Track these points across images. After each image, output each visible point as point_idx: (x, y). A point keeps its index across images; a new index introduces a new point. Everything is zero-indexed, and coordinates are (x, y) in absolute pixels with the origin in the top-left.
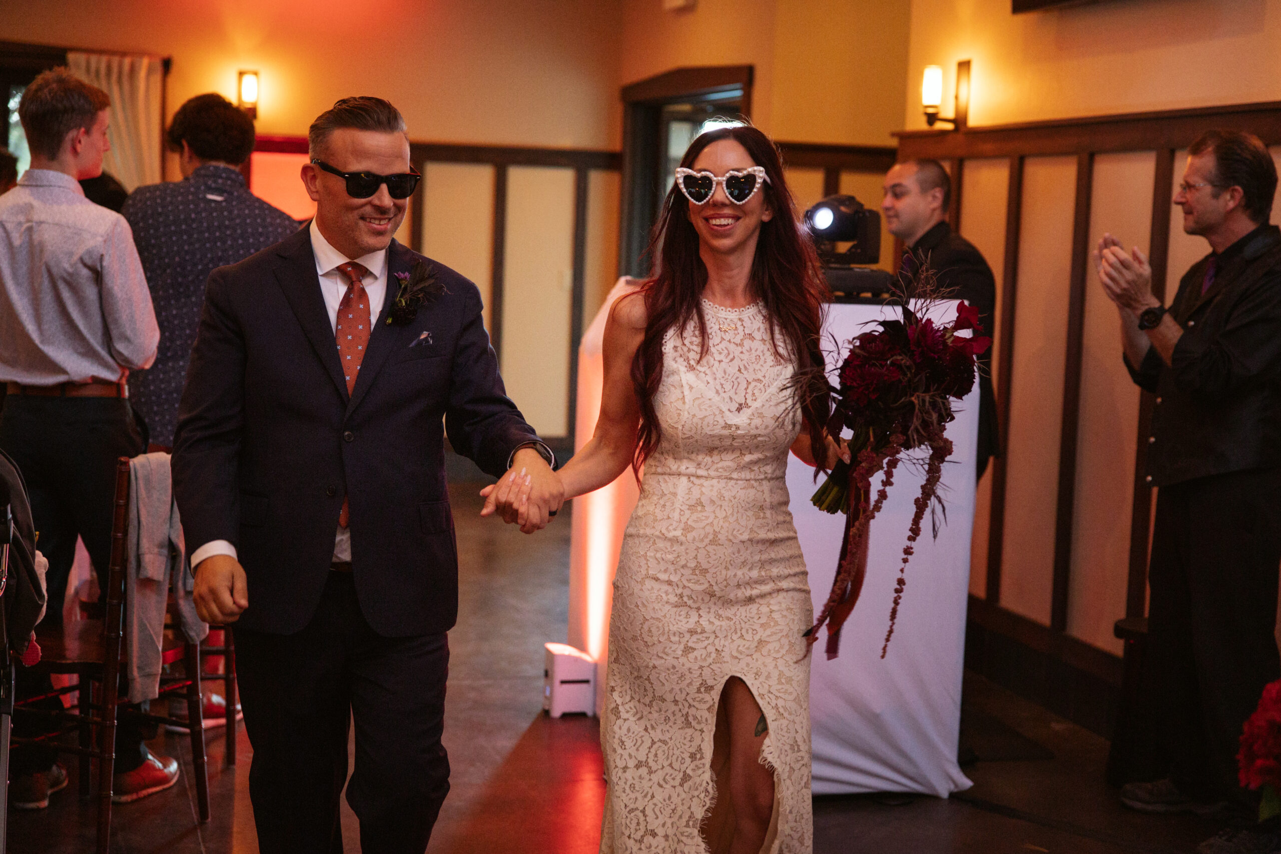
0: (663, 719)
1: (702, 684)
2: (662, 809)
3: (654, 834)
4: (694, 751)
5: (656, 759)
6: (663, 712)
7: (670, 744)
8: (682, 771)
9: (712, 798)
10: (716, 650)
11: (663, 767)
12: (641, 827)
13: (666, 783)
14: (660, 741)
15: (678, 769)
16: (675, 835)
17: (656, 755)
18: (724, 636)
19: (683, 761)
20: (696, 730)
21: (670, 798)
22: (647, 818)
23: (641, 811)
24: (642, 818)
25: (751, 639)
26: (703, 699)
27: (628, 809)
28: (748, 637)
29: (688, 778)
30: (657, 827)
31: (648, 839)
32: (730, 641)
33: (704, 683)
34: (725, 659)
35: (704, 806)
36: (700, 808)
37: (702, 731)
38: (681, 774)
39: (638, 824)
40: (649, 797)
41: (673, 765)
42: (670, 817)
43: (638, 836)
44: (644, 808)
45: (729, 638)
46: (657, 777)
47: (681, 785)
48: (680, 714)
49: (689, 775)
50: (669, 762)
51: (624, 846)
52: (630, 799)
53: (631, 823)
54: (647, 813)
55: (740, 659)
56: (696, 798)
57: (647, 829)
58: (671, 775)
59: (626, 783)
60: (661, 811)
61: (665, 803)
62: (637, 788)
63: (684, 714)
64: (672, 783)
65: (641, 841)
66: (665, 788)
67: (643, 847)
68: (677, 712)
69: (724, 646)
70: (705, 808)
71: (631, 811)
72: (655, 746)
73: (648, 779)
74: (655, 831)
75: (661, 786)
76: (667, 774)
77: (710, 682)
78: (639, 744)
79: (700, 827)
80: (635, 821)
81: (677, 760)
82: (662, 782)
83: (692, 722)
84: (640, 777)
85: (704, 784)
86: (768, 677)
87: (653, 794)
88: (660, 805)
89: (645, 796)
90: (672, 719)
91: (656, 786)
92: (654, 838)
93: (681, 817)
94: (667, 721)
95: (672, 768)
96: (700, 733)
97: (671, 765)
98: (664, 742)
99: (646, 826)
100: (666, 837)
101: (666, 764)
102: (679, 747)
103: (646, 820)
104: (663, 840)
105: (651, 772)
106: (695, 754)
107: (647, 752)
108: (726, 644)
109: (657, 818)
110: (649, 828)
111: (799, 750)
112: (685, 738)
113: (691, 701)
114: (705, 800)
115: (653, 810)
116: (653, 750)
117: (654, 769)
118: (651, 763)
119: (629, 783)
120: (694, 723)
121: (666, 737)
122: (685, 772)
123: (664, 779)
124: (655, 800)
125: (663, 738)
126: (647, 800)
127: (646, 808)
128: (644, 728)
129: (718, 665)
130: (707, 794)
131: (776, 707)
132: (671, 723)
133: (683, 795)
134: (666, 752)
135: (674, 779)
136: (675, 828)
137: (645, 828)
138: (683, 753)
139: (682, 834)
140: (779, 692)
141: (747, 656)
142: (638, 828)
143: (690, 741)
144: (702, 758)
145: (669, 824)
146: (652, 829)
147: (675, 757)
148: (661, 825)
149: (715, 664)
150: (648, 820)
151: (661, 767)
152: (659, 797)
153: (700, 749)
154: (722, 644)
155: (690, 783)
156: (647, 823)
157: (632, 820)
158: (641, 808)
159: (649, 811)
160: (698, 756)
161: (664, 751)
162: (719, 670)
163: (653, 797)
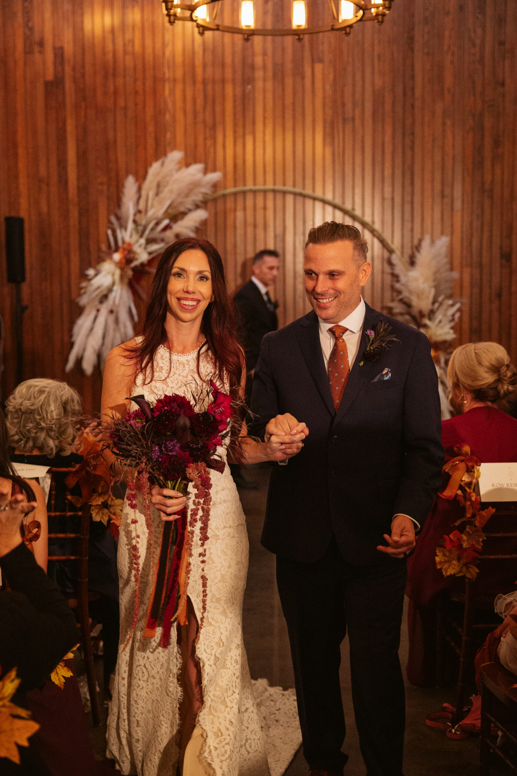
2: (155, 665)
22: (148, 670)
24: (145, 670)
30: (155, 675)
51: (138, 684)
54: (146, 667)
71: (139, 666)
80: (141, 671)
88: (153, 662)
115: (150, 665)
124: (150, 660)
142: (143, 675)
145: (161, 673)
146: (152, 674)
158: (143, 665)
159: (148, 666)
163: (148, 658)
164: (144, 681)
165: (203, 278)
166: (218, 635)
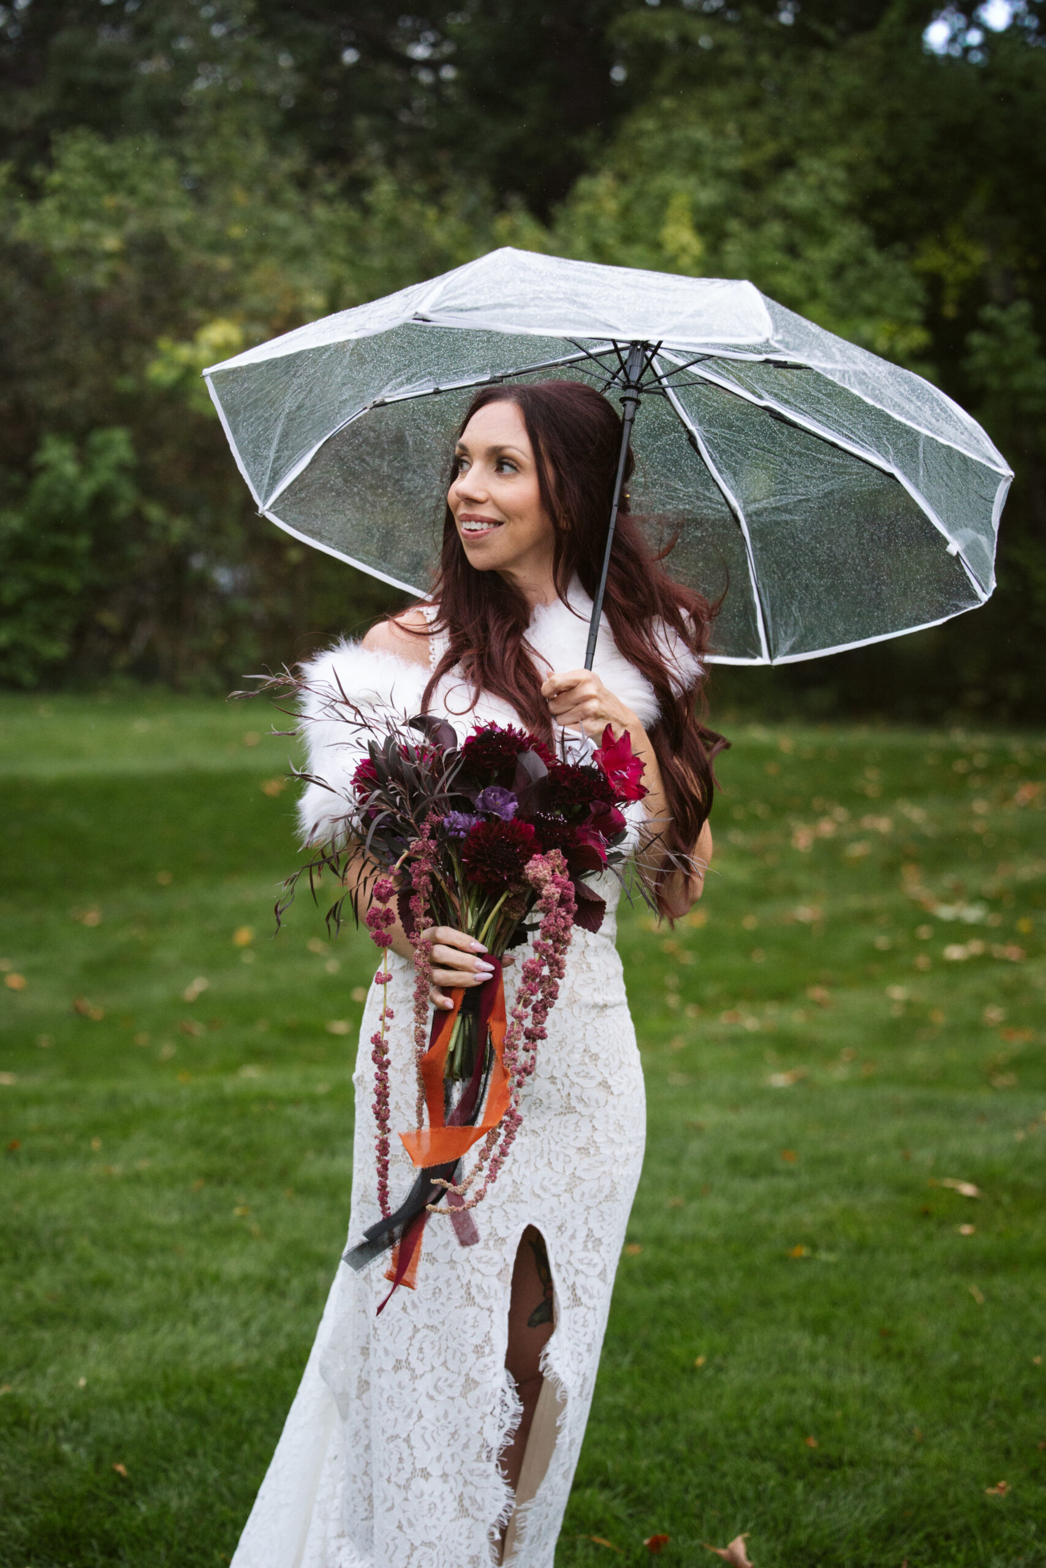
0: (431, 1292)
1: (491, 1234)
2: (435, 1434)
3: (426, 1474)
4: (480, 1342)
5: (421, 1356)
6: (430, 1281)
7: (441, 1332)
8: (463, 1374)
9: (515, 1416)
10: (514, 1181)
11: (433, 1368)
12: (405, 1465)
13: (440, 1393)
14: (426, 1326)
15: (457, 1371)
16: (459, 1473)
17: (421, 1350)
18: (525, 1160)
19: (463, 1358)
20: (482, 1309)
21: (446, 1415)
22: (414, 1451)
23: (404, 1440)
24: (406, 1452)
25: (561, 1171)
26: (491, 1259)
27: (387, 1436)
28: (558, 1166)
29: (472, 1385)
30: (430, 1464)
31: (419, 1483)
32: (533, 1169)
33: (494, 1233)
34: (523, 1198)
35: (501, 1427)
36: (496, 1430)
37: (490, 1310)
38: (462, 1379)
39: (401, 1460)
40: (415, 1415)
41: (448, 1365)
42: (449, 1445)
43: (402, 1479)
44: (409, 1436)
45: (532, 1163)
46: (424, 1385)
47: (464, 1395)
48: (459, 1285)
49: (473, 1381)
50: (442, 1359)
51: (382, 1495)
52: (389, 1420)
53: (390, 1459)
54: (413, 1443)
55: (542, 1200)
56: (490, 1416)
57: (414, 1468)
58: (446, 1380)
59: (381, 1395)
60: (433, 1438)
61: (439, 1424)
62: (396, 1405)
63: (464, 1283)
64: (448, 1392)
65: (407, 1487)
66: (437, 1401)
67: (410, 1496)
68: (453, 1280)
69: (524, 1176)
70: (504, 1430)
71: (393, 1438)
72: (419, 1336)
73: (411, 1389)
74: (428, 1470)
75: (432, 1398)
76: (439, 1379)
77: (502, 1233)
78: (395, 1332)
79: (498, 1460)
80: (396, 1457)
81: (454, 1358)
82: (432, 1392)
83: (476, 1296)
84: (400, 1385)
85: (499, 1393)
86: (573, 1237)
87: (420, 1412)
88: (432, 1428)
89: (409, 1416)
90: (445, 1292)
91: (424, 1400)
92: (427, 1480)
93: (466, 1446)
94: (437, 1295)
95: (447, 1368)
96: (488, 1313)
97: (445, 1364)
98: (432, 1328)
99: (413, 1464)
100: (445, 1476)
101: (437, 1363)
102: (457, 1336)
103: (412, 1454)
104: (440, 1481)
105: (414, 1378)
106: (482, 1347)
107: (407, 1345)
108: (528, 1173)
109: (429, 1448)
110: (419, 1466)
112: (465, 1323)
113: (474, 1262)
114: (502, 1417)
115: (422, 1436)
116: (416, 1343)
117: (418, 1372)
118: (415, 1363)
119: (385, 1396)
120: (479, 1299)
121: (435, 1321)
122: (467, 1375)
123: (436, 1387)
124: (423, 1422)
125: (430, 1323)
126: (411, 1422)
127: (412, 1436)
128: (401, 1307)
129: (514, 1205)
130: (505, 1408)
131: (572, 1288)
132: (442, 1299)
133: (467, 1412)
134: (437, 1344)
135: (450, 1386)
136: (458, 1462)
137: (412, 1467)
138: (462, 1345)
139: (471, 1472)
140: (582, 1263)
141: (554, 1195)
142: (400, 1466)
143: (473, 1326)
144: (492, 1352)
145: (447, 1456)
146: (424, 1466)
147: (450, 1351)
148: (435, 1460)
149: (509, 1204)
150: (415, 1454)
151: (430, 1368)
152: (429, 1415)
153: (488, 1339)
154: (521, 1173)
155: (477, 1392)
156: (415, 1458)
157: (391, 1453)
158: (404, 1436)
159: (415, 1440)
160: (487, 1350)
161: (432, 1343)
162: (514, 1213)
163: (420, 1416)
164: (399, 1486)
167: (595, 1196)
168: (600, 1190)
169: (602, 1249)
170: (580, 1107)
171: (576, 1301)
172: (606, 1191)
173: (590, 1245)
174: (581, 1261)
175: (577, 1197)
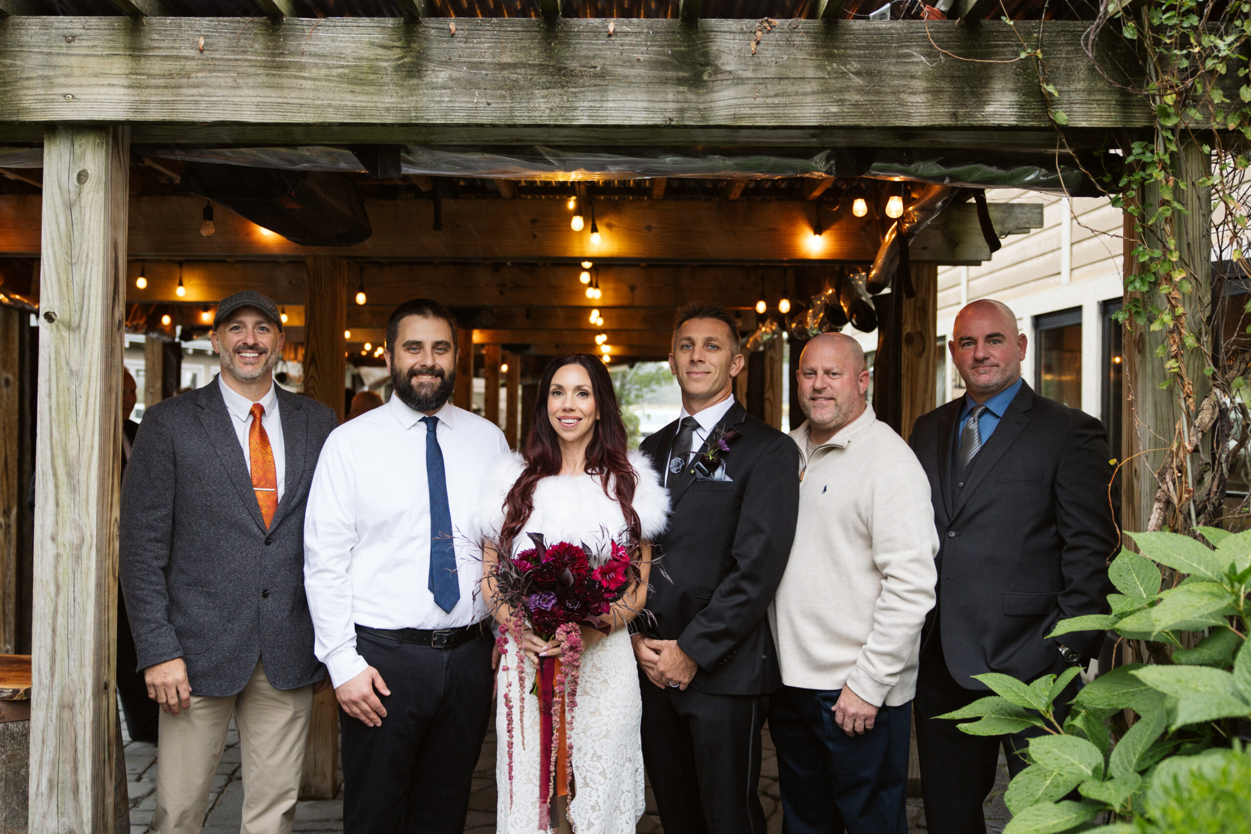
86: (585, 754)
111: (600, 810)
131: (585, 778)
165: (584, 394)
166: (595, 798)
167: (597, 736)
168: (600, 733)
169: (602, 761)
170: (591, 692)
171: (586, 784)
172: (604, 733)
173: (595, 759)
174: (589, 766)
175: (588, 735)
